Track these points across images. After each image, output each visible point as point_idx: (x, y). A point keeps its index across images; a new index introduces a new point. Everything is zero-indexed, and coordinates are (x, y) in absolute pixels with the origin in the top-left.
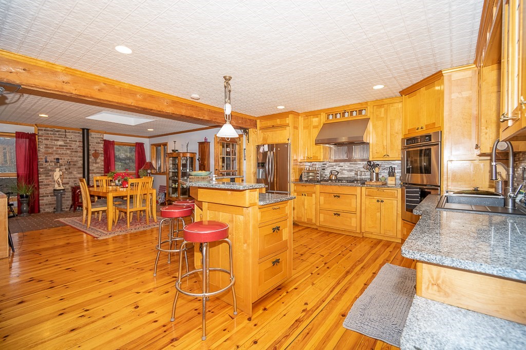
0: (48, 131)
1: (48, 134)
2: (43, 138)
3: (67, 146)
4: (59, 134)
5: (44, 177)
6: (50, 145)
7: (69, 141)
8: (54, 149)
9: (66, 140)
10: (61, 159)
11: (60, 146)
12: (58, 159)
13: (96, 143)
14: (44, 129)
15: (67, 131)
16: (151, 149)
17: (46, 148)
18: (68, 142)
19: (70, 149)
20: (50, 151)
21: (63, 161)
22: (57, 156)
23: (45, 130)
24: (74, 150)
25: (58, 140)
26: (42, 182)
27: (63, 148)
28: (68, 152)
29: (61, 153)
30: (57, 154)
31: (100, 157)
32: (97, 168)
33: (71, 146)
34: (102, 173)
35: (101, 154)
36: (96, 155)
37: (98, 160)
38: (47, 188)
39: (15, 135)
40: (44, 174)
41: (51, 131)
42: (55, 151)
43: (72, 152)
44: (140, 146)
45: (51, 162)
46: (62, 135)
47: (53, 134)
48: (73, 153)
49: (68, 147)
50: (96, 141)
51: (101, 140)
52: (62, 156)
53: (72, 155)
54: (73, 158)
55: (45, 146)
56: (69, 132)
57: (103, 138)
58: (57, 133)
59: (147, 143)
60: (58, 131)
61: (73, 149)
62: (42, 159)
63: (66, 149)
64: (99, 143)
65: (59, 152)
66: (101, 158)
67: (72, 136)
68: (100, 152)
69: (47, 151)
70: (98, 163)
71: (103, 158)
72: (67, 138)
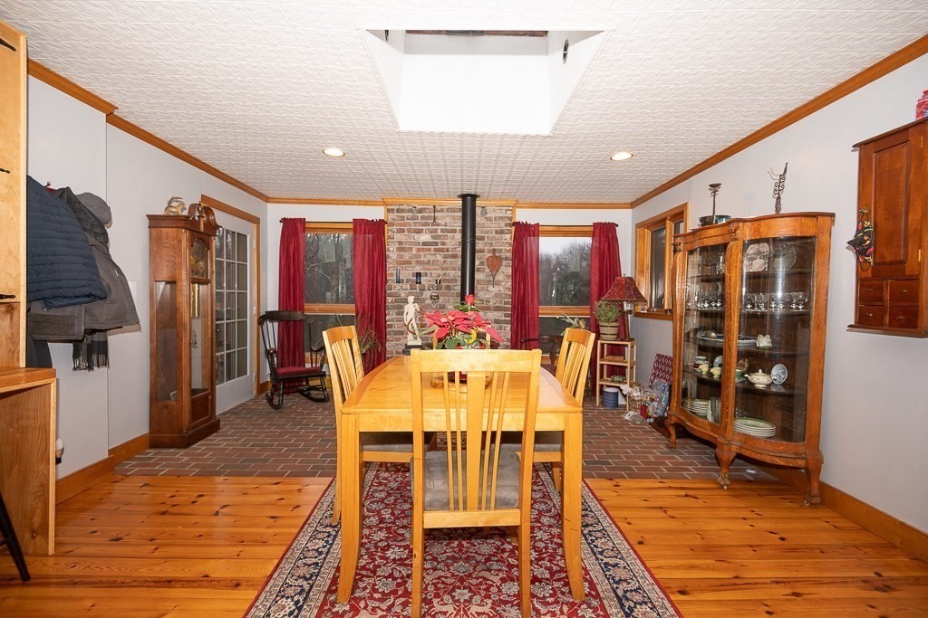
0: (403, 211)
1: (403, 218)
2: (395, 228)
3: (436, 244)
4: (423, 218)
5: (395, 316)
6: (406, 242)
7: (442, 231)
8: (414, 252)
9: (436, 231)
10: (426, 275)
11: (425, 244)
12: (419, 275)
13: (497, 232)
14: (396, 207)
15: (438, 208)
16: (638, 239)
17: (400, 249)
18: (439, 233)
19: (442, 250)
20: (406, 256)
21: (428, 278)
22: (418, 269)
23: (398, 211)
24: (450, 253)
25: (419, 232)
26: (391, 326)
27: (429, 250)
28: (439, 257)
29: (426, 260)
30: (418, 263)
31: (503, 269)
32: (496, 295)
33: (444, 244)
34: (505, 309)
35: (506, 259)
36: (495, 263)
37: (500, 277)
38: (399, 340)
39: (351, 226)
40: (395, 308)
41: (410, 211)
42: (416, 256)
43: (445, 257)
44: (605, 234)
45: (408, 281)
46: (428, 218)
47: (413, 218)
48: (449, 260)
49: (440, 246)
50: (494, 226)
51: (506, 225)
52: (426, 267)
53: (445, 266)
54: (448, 272)
55: (397, 245)
56: (442, 211)
57: (510, 219)
58: (420, 215)
59: (625, 223)
60: (420, 211)
61: (448, 250)
62: (392, 275)
63: (436, 250)
64: (502, 232)
65: (422, 259)
66: (506, 270)
67: (448, 220)
68: (503, 255)
69: (401, 256)
70: (499, 283)
71: (509, 271)
72: (438, 225)
